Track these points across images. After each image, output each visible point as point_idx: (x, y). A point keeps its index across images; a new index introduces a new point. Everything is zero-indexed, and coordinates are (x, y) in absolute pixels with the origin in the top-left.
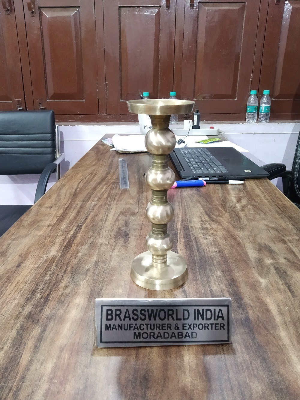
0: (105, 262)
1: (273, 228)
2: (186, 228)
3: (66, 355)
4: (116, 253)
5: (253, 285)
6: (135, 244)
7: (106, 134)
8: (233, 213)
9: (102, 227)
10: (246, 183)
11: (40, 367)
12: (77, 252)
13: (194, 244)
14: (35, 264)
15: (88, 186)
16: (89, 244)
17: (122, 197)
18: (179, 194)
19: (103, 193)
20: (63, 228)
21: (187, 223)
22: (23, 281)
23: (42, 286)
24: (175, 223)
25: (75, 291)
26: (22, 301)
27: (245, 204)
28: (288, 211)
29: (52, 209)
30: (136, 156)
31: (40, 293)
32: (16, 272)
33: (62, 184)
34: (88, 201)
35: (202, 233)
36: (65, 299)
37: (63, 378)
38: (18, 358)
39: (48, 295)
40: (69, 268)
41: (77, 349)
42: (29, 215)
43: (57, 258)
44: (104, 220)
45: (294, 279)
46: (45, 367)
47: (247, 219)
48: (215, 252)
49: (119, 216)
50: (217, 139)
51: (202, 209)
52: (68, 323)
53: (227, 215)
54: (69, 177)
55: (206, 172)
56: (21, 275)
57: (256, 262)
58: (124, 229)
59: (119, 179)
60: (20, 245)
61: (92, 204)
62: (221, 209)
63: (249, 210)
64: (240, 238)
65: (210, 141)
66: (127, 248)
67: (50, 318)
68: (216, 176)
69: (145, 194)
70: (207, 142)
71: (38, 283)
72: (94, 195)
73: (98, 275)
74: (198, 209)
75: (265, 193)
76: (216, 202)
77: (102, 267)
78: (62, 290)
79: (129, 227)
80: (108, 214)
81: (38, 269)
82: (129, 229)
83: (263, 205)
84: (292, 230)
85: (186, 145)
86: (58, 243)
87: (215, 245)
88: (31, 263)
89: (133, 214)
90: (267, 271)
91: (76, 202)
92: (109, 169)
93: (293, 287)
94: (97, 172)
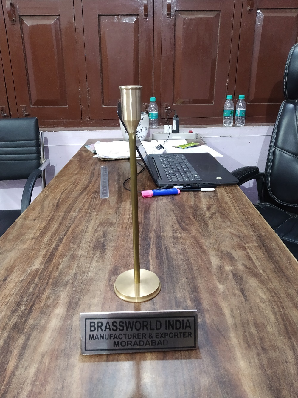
0: (83, 273)
1: (236, 236)
2: (158, 237)
3: (47, 360)
4: (94, 264)
5: (212, 291)
6: (111, 255)
7: (89, 139)
8: (202, 221)
9: (82, 239)
10: (217, 190)
11: (24, 372)
12: (59, 264)
13: (165, 253)
14: (20, 277)
15: (70, 196)
16: (69, 256)
17: (102, 207)
18: (155, 203)
19: (84, 203)
20: (46, 241)
21: (160, 232)
22: (9, 293)
23: (26, 298)
24: (149, 233)
25: (56, 302)
26: (9, 313)
27: (214, 212)
28: (251, 218)
29: (36, 221)
30: (117, 163)
31: (25, 305)
32: (3, 286)
33: (46, 195)
34: (70, 213)
35: (173, 242)
36: (46, 310)
37: (44, 380)
38: (5, 365)
39: (32, 307)
40: (51, 280)
41: (57, 355)
42: (14, 228)
43: (40, 271)
44: (84, 231)
45: (248, 285)
46: (29, 372)
47: (214, 227)
48: (183, 260)
49: (98, 227)
50: (195, 144)
51: (175, 218)
52: (49, 332)
53: (197, 223)
54: (52, 187)
55: (181, 180)
56: (7, 288)
57: (217, 269)
58: (102, 240)
59: (100, 188)
60: (7, 259)
61: (73, 215)
62: (192, 217)
63: (217, 218)
64: (205, 246)
65: (188, 146)
66: (104, 259)
67: (33, 327)
68: (190, 184)
69: (123, 203)
70: (185, 147)
71: (22, 295)
72: (75, 206)
73: (76, 287)
74: (171, 218)
75: (233, 200)
76: (189, 211)
77: (80, 278)
78: (44, 301)
79: (107, 238)
80: (88, 225)
81: (22, 282)
82: (107, 240)
83: (230, 213)
84: (253, 237)
85: (166, 150)
86: (41, 256)
87: (183, 253)
88: (16, 277)
89: (111, 224)
90: (226, 278)
91: (59, 214)
92: (90, 178)
93: (246, 291)
94: (80, 181)
